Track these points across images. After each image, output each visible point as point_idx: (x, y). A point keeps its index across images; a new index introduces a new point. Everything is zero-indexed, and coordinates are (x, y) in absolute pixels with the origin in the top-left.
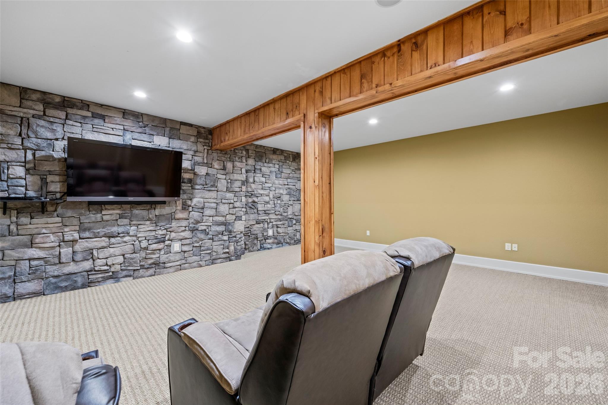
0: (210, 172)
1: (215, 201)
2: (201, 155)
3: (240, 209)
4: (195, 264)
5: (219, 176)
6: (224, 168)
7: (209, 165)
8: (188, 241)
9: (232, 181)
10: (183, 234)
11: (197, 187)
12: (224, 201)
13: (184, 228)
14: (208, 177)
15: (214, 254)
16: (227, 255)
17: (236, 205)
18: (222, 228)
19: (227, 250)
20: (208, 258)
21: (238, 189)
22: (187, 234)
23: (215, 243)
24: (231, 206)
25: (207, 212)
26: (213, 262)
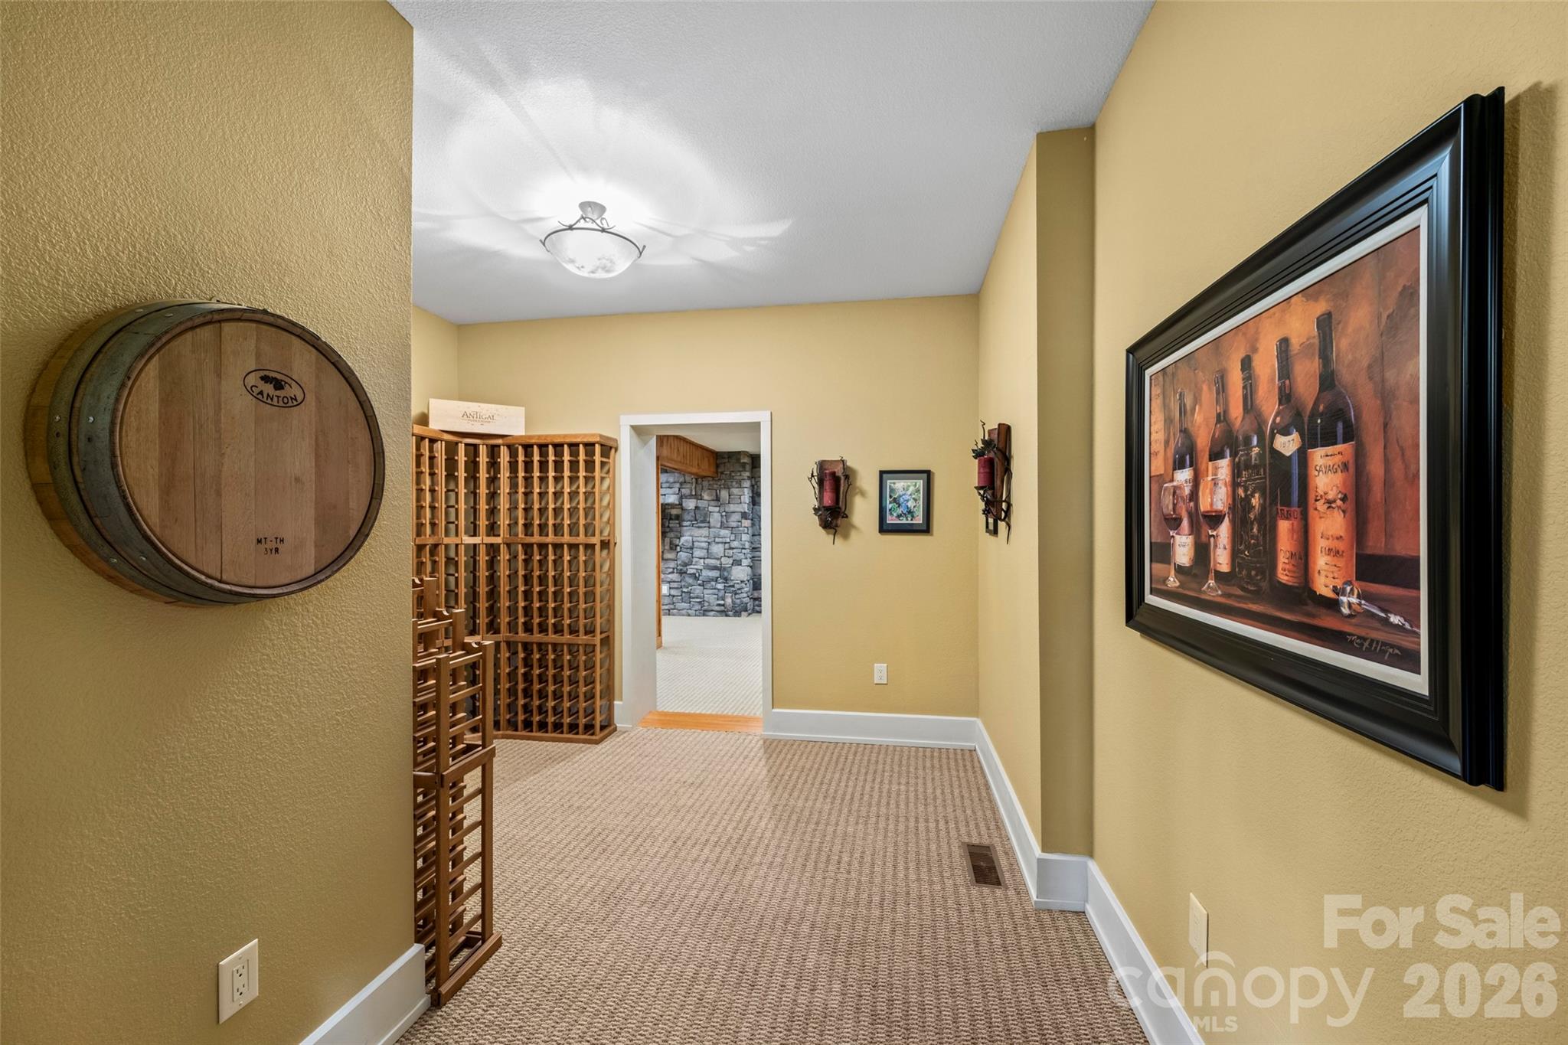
0: (700, 505)
1: (706, 539)
2: (689, 486)
3: (740, 550)
4: (684, 612)
5: (711, 509)
6: (718, 499)
7: (698, 497)
8: (675, 585)
9: (728, 515)
10: (670, 576)
11: (685, 524)
12: (717, 540)
13: (671, 570)
14: (697, 512)
15: (706, 604)
16: (723, 608)
17: (735, 544)
18: (715, 574)
19: (722, 602)
20: (698, 607)
21: (734, 524)
22: (675, 577)
23: (706, 591)
24: (727, 546)
25: (697, 553)
26: (705, 613)
